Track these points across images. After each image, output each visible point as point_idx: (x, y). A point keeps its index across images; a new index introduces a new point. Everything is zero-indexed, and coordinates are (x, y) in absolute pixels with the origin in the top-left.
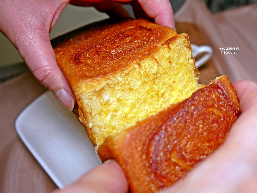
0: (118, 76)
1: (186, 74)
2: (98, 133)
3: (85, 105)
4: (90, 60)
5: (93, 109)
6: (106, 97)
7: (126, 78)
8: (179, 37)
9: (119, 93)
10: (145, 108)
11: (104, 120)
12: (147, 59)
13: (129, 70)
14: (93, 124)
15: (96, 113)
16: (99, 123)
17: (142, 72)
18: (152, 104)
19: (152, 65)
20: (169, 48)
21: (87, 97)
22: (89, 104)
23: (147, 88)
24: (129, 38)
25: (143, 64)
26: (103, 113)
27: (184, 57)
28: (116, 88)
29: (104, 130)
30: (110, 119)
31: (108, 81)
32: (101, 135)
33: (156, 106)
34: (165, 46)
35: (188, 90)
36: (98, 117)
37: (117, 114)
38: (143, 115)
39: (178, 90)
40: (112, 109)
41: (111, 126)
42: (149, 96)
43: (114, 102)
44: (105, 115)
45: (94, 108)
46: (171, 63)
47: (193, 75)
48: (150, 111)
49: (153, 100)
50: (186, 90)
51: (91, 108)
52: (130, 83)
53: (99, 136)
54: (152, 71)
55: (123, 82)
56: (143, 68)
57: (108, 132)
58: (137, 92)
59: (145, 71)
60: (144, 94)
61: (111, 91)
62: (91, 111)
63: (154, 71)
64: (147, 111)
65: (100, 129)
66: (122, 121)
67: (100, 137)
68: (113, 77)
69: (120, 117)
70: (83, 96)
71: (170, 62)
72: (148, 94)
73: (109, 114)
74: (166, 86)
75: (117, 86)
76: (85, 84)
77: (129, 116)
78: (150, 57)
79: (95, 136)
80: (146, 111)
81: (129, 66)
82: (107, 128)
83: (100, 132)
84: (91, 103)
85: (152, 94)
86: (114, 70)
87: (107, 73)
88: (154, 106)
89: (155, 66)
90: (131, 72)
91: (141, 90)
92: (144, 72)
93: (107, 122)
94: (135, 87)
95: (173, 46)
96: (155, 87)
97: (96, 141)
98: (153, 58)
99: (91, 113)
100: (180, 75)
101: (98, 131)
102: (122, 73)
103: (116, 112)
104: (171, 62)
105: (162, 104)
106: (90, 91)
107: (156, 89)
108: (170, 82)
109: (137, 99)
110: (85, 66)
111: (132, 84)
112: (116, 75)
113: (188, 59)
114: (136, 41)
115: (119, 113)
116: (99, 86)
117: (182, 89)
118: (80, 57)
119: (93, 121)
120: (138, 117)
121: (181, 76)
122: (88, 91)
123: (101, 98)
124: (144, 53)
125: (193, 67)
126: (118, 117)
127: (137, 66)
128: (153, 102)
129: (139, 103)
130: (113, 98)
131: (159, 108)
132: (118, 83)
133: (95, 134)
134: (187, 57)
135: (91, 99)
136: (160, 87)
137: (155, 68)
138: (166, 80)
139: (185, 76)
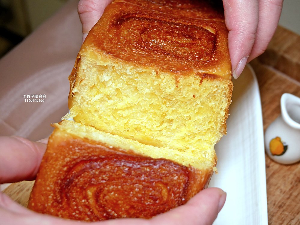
0: (129, 68)
1: (209, 122)
2: (78, 103)
3: (81, 69)
4: (128, 31)
5: (86, 78)
6: (106, 77)
7: (136, 76)
8: (220, 80)
9: (122, 84)
10: (142, 119)
11: (91, 96)
12: (169, 75)
13: (143, 71)
14: (78, 91)
15: (87, 83)
16: (84, 95)
17: (156, 83)
18: (151, 120)
19: (171, 84)
20: (201, 82)
21: (87, 64)
22: (85, 71)
23: (154, 101)
24: (188, 40)
25: (162, 77)
26: (94, 89)
27: (217, 103)
28: (122, 77)
29: (86, 106)
30: (98, 100)
31: (116, 65)
32: (80, 106)
33: (155, 126)
34: (198, 77)
35: (202, 139)
36: (87, 89)
37: (108, 101)
38: (136, 123)
39: (189, 130)
40: (105, 93)
41: (94, 107)
42: (153, 111)
43: (111, 88)
44: (96, 92)
45: (88, 78)
46: (194, 98)
47: (218, 129)
48: (145, 125)
49: (155, 117)
50: (200, 137)
51: (85, 76)
52: (138, 83)
53: (77, 107)
54: (167, 90)
55: (131, 77)
56: (160, 80)
57: (88, 110)
58: (141, 97)
59: (160, 85)
60: (147, 104)
61: (115, 76)
62: (83, 78)
63: (169, 91)
64: (142, 123)
65: (82, 101)
66: (108, 111)
67: (79, 108)
68: (122, 64)
69: (109, 106)
70: (84, 59)
71: (194, 96)
72: (152, 107)
73: (100, 95)
74: (177, 116)
75: (124, 76)
76: (92, 51)
77: (119, 112)
78: (174, 76)
79: (74, 103)
80: (140, 122)
81: (145, 67)
82: (90, 105)
83: (81, 104)
84: (87, 71)
85: (156, 111)
86: (128, 60)
87: (119, 57)
88: (153, 124)
89: (173, 87)
90: (145, 75)
91: (146, 99)
92: (158, 84)
93: (93, 100)
94: (142, 91)
95: (207, 83)
96: (164, 108)
97: (71, 109)
98: (176, 78)
99: (82, 81)
100: (200, 117)
101: (79, 101)
102: (135, 69)
103: (108, 98)
104: (196, 97)
105: (163, 129)
106: (92, 60)
107: (163, 110)
108: (185, 115)
109: (137, 103)
110: (115, 34)
111: (139, 86)
112: (127, 65)
113: (221, 109)
114: (186, 49)
115: (110, 102)
116: (102, 62)
117: (195, 132)
118: (127, 21)
119: (80, 88)
120: (129, 120)
121: (202, 119)
122: (91, 59)
123: (101, 74)
124: (172, 66)
125: (222, 121)
126: (107, 104)
127: (154, 73)
128: (153, 119)
129: (138, 108)
130: (114, 83)
131: (157, 131)
132: (126, 74)
133: (75, 101)
134: (221, 106)
135: (90, 67)
136: (169, 111)
137: (171, 89)
138: (180, 110)
139: (207, 123)
